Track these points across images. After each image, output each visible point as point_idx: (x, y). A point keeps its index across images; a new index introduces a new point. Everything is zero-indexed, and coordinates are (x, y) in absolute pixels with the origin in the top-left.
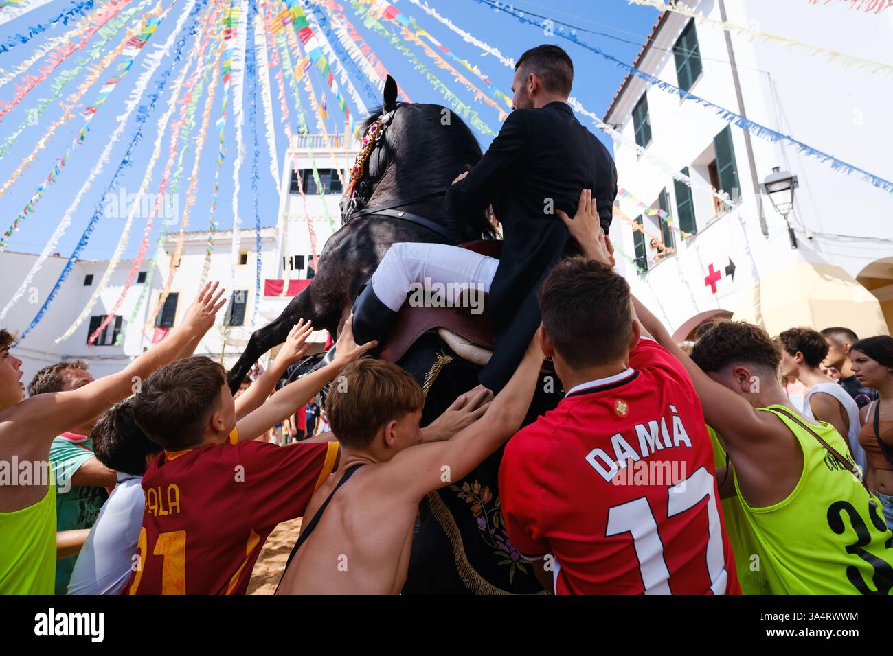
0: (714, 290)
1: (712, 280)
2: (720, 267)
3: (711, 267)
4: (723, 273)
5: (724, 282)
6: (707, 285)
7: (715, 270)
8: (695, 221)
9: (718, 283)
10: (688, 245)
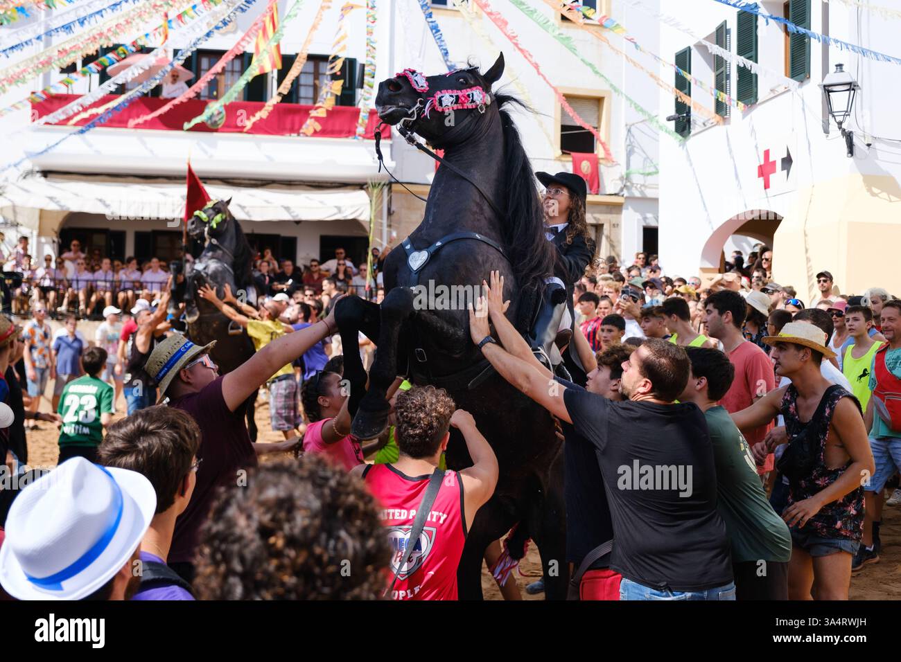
0: (767, 186)
1: (765, 171)
2: (777, 156)
3: (767, 153)
4: (779, 165)
5: (778, 177)
6: (759, 176)
7: (771, 159)
8: (757, 86)
9: (772, 177)
10: (745, 114)
